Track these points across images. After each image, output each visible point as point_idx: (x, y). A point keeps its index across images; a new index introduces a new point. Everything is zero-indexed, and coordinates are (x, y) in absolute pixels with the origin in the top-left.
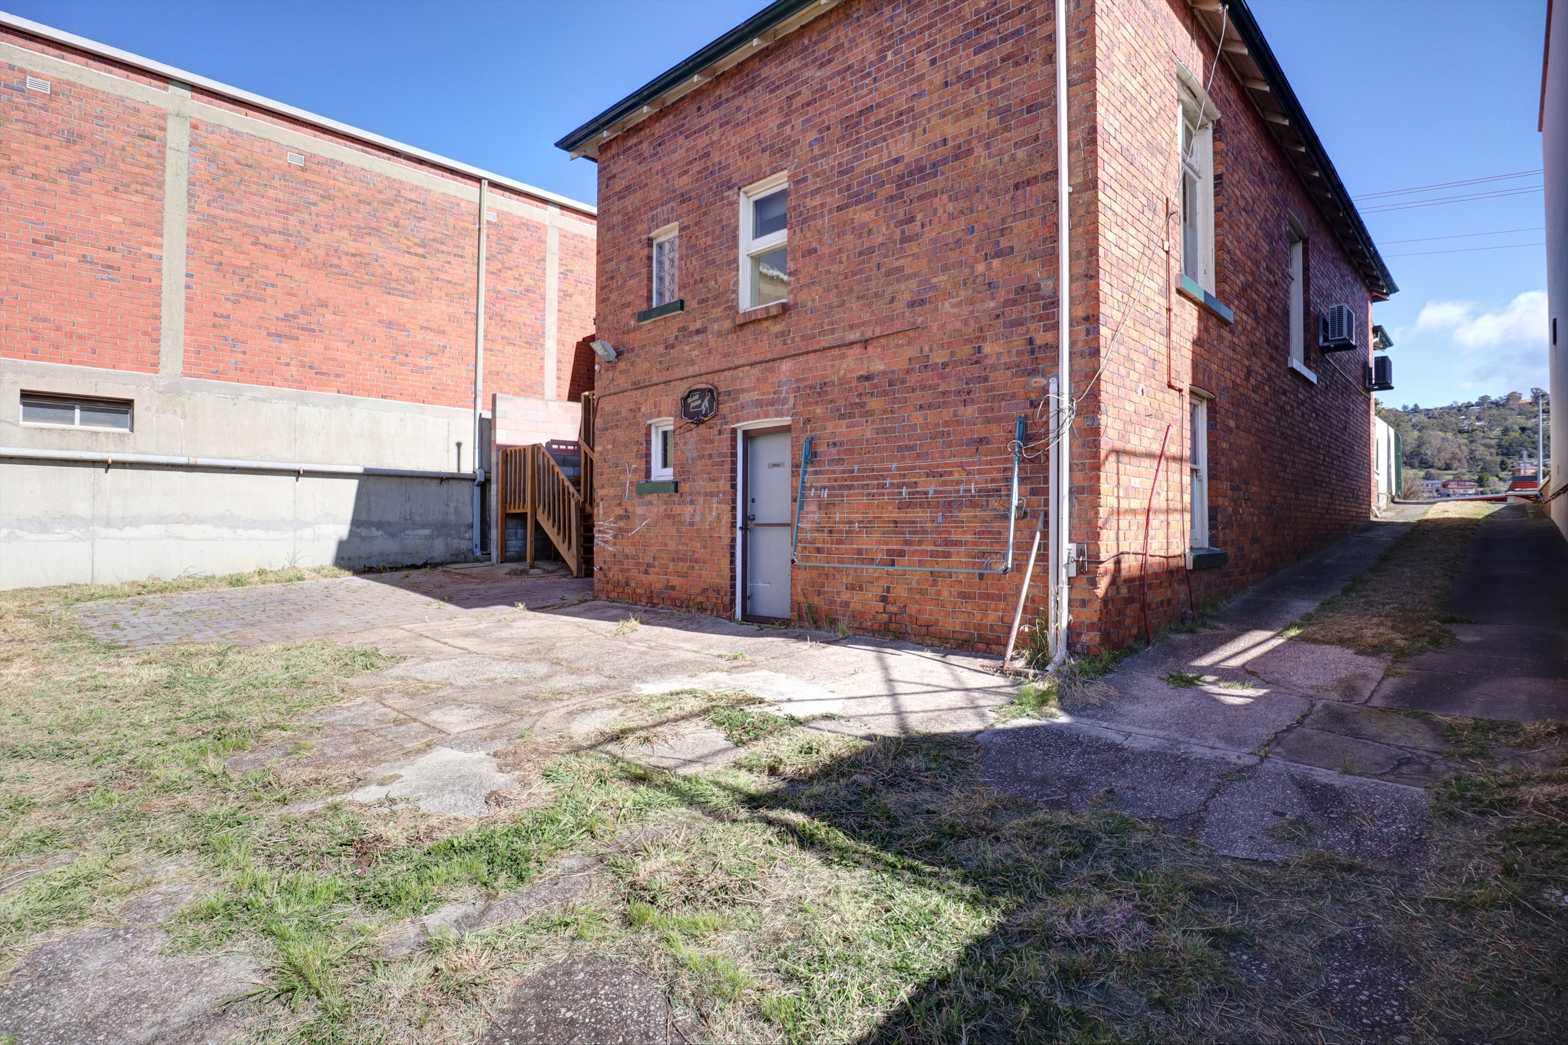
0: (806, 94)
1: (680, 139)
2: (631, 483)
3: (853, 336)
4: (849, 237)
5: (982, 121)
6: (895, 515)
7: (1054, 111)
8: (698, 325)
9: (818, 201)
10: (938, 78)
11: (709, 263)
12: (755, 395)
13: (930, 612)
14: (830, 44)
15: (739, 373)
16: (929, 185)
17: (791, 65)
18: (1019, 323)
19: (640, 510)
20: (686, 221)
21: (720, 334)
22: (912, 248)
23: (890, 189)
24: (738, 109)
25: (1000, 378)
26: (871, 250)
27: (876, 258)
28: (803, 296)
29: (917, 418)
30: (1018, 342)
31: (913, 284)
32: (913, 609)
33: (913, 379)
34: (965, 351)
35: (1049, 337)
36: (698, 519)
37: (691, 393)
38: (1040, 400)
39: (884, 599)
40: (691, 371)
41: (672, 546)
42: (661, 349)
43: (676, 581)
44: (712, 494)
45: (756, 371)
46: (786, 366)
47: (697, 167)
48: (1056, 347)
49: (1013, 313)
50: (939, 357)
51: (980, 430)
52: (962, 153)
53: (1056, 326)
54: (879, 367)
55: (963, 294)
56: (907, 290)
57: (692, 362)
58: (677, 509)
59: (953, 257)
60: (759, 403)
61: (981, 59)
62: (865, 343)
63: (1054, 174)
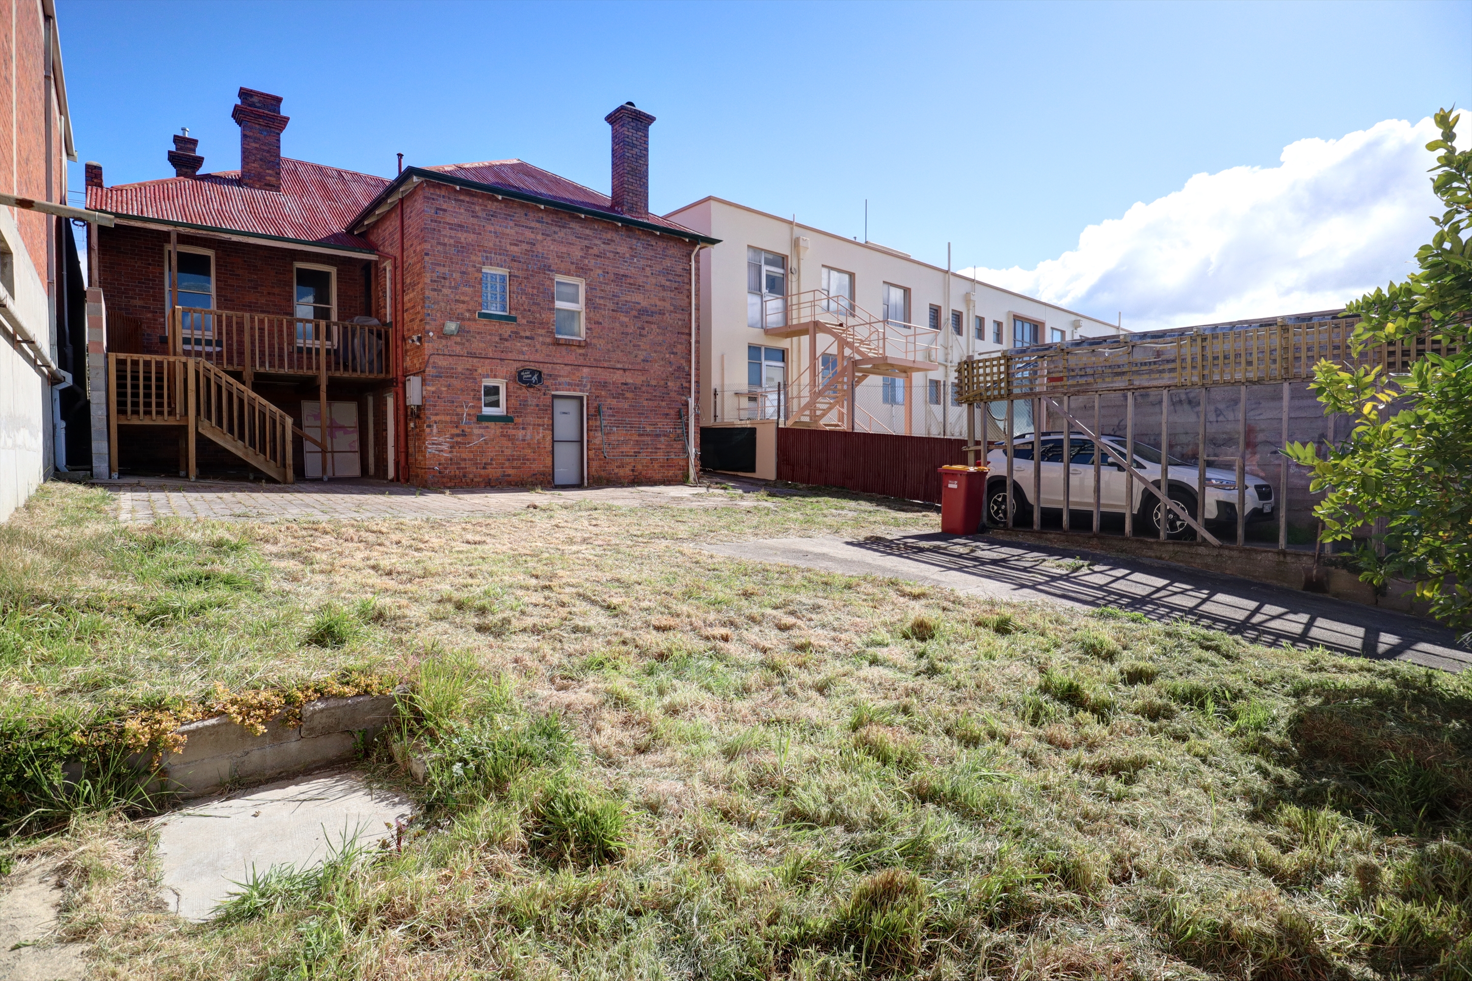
0: (595, 251)
1: (511, 224)
2: (468, 415)
3: (619, 366)
4: (617, 324)
5: (667, 305)
6: (637, 438)
7: (690, 314)
8: (528, 334)
9: (602, 302)
10: (654, 281)
11: (534, 304)
12: (568, 380)
13: (650, 473)
14: (609, 236)
15: (558, 367)
16: (649, 319)
17: (588, 232)
18: (678, 378)
19: (476, 431)
20: (516, 273)
21: (543, 343)
22: (644, 339)
23: (635, 313)
24: (555, 232)
25: (673, 394)
26: (627, 334)
27: (629, 338)
28: (594, 341)
29: (645, 403)
30: (678, 384)
31: (644, 353)
32: (644, 472)
33: (644, 389)
34: (662, 383)
35: (687, 385)
36: (528, 437)
37: (525, 370)
38: (686, 404)
39: (633, 471)
40: (522, 357)
41: (508, 452)
42: (497, 339)
43: (510, 471)
44: (539, 425)
45: (569, 368)
46: (586, 370)
47: (525, 246)
48: (690, 389)
49: (677, 374)
50: (654, 383)
51: (667, 411)
52: (661, 313)
53: (690, 382)
54: (630, 381)
55: (662, 363)
56: (642, 355)
57: (523, 353)
58: (511, 432)
59: (659, 349)
60: (569, 384)
61: (668, 283)
62: (625, 370)
63: (690, 335)
